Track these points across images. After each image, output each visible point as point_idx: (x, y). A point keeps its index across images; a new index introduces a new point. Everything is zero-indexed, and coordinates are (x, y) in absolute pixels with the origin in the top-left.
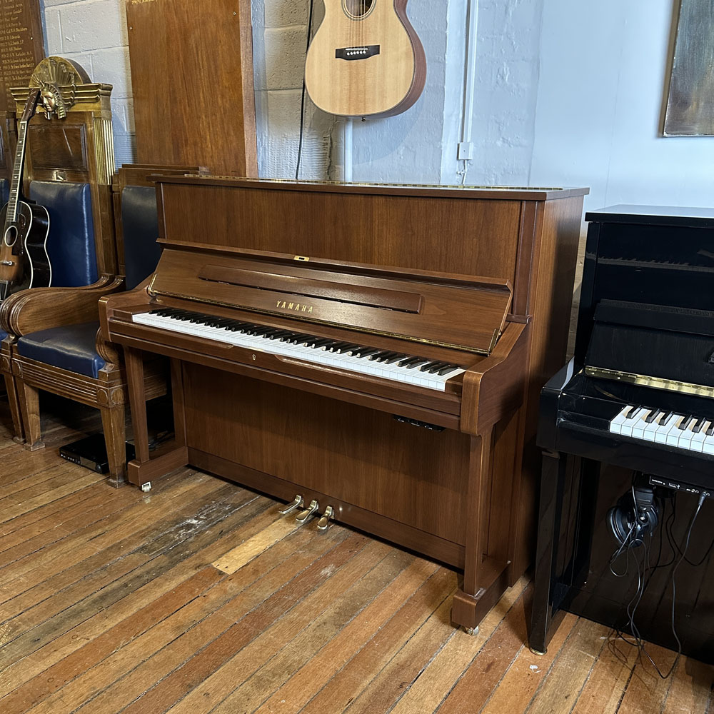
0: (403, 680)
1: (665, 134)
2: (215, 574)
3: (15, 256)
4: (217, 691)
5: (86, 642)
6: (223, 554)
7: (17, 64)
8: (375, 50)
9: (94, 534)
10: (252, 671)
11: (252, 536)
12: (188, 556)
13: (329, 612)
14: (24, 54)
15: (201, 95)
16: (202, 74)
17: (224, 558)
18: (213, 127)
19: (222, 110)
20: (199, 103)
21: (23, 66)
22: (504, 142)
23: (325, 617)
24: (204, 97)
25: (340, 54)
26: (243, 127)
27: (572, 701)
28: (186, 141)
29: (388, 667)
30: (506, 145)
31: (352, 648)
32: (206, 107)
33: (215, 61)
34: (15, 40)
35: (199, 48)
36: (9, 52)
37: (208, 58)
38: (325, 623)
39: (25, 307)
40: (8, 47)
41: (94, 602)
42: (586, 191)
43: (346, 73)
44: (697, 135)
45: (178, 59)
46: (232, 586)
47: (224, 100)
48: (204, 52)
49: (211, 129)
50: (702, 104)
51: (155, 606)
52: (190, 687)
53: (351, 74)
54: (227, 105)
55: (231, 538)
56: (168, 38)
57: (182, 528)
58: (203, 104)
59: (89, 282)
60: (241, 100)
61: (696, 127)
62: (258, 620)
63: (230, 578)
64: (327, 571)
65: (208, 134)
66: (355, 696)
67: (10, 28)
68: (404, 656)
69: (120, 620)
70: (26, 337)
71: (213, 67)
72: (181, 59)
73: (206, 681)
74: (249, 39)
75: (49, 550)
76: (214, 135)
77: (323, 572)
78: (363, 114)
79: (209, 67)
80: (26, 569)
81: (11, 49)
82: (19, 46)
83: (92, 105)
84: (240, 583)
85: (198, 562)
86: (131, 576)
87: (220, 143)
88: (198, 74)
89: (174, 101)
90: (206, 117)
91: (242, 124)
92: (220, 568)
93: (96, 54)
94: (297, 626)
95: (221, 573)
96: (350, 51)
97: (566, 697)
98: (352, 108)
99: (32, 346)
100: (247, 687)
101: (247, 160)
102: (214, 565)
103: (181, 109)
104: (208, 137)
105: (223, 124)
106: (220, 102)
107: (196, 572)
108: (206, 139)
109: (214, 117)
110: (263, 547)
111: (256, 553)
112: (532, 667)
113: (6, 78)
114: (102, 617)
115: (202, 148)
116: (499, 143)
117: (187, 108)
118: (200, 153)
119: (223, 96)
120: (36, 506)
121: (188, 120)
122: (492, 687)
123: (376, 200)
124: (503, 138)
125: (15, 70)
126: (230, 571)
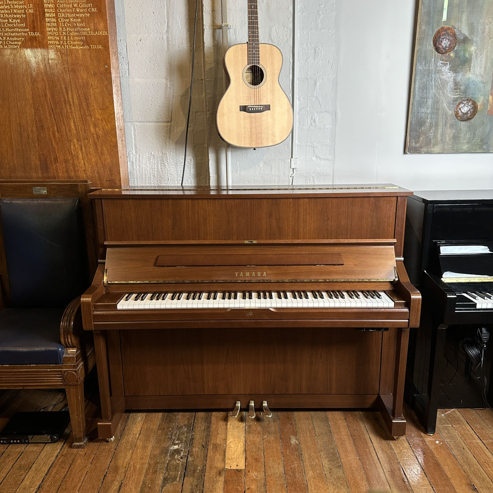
1: (408, 153)
2: (236, 473)
6: (224, 459)
8: (267, 108)
11: (225, 440)
12: (203, 470)
13: (325, 462)
16: (73, 109)
17: (228, 461)
18: (85, 148)
19: (95, 135)
23: (327, 466)
24: (75, 125)
27: (467, 449)
29: (387, 476)
30: (318, 159)
31: (360, 475)
32: (78, 133)
33: (87, 99)
35: (69, 89)
37: (79, 97)
38: (331, 469)
43: (248, 121)
46: (255, 475)
47: (97, 129)
48: (74, 92)
49: (84, 149)
54: (101, 133)
57: (173, 454)
58: (74, 132)
60: (114, 129)
61: (423, 150)
62: (297, 486)
63: (248, 471)
65: (80, 153)
68: (386, 466)
71: (84, 104)
72: (49, 96)
76: (87, 155)
77: (293, 443)
79: (80, 104)
84: (257, 471)
85: (215, 471)
88: (68, 108)
89: (41, 127)
90: (77, 141)
91: (115, 147)
92: (234, 468)
95: (238, 471)
96: (251, 108)
97: (464, 449)
101: (121, 173)
102: (228, 467)
103: (49, 135)
104: (80, 156)
105: (96, 146)
107: (223, 477)
110: (242, 444)
111: (243, 449)
112: (437, 442)
115: (73, 164)
116: (314, 158)
117: (57, 134)
118: (71, 168)
121: (58, 143)
124: (316, 155)
126: (242, 467)
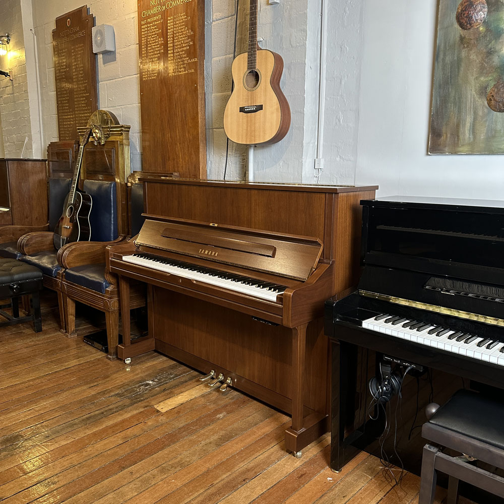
0: (246, 477)
1: (429, 153)
2: (154, 412)
3: (71, 223)
4: (137, 471)
5: (73, 440)
6: (162, 401)
7: (83, 114)
8: (260, 108)
9: (92, 385)
10: (160, 464)
11: (182, 393)
12: (142, 400)
13: (215, 437)
14: (86, 108)
15: (177, 131)
16: (178, 120)
17: (162, 403)
18: (183, 150)
19: (188, 140)
20: (176, 136)
21: (86, 115)
22: (340, 158)
23: (212, 440)
24: (179, 132)
25: (242, 110)
26: (199, 150)
27: (346, 499)
28: (169, 158)
29: (240, 470)
30: (342, 160)
31: (223, 457)
32: (180, 138)
33: (185, 112)
34: (82, 100)
35: (177, 105)
36: (79, 107)
37: (181, 110)
38: (210, 443)
39: (71, 252)
40: (79, 104)
41: (83, 420)
42: (377, 187)
43: (245, 121)
44: (447, 154)
45: (166, 111)
46: (162, 419)
47: (190, 134)
48: (179, 107)
50: (449, 135)
51: (116, 425)
52: (124, 468)
53: (247, 120)
54: (191, 138)
55: (169, 393)
56: (161, 99)
57: (142, 385)
58: (178, 137)
59: (112, 239)
60: (198, 134)
61: (446, 149)
62: (172, 438)
63: (163, 414)
64: (221, 416)
65: (180, 153)
66: (215, 482)
67: (80, 94)
68: (252, 465)
69: (94, 431)
70: (70, 269)
71: (184, 116)
72: (168, 111)
73: (133, 466)
74: (203, 100)
75: (66, 391)
76: (184, 154)
77: (218, 416)
78: (254, 143)
79: (182, 115)
80: (51, 400)
81: (80, 106)
82: (84, 104)
83: (118, 137)
84: (168, 418)
85: (146, 404)
86: (107, 409)
87: (187, 158)
88: (176, 120)
89: (163, 134)
90: (179, 144)
91: (198, 148)
92: (158, 409)
93: (124, 108)
94: (193, 443)
95: (158, 411)
96: (247, 108)
97: (344, 497)
98: (248, 140)
99: (73, 274)
100: (155, 471)
101: (201, 169)
102: (155, 406)
103: (167, 140)
104: (180, 155)
105: (188, 148)
106: (187, 135)
107: (144, 409)
108: (179, 157)
109: (184, 144)
110: (187, 399)
111: (182, 402)
112: (329, 479)
113: (77, 122)
114: (85, 429)
115: (177, 162)
116: (338, 159)
117: (170, 139)
118: (176, 165)
119: (189, 132)
120: (64, 368)
121: (170, 146)
122: (299, 486)
123: (253, 192)
124: (340, 156)
125: (81, 117)
126: (163, 411)
